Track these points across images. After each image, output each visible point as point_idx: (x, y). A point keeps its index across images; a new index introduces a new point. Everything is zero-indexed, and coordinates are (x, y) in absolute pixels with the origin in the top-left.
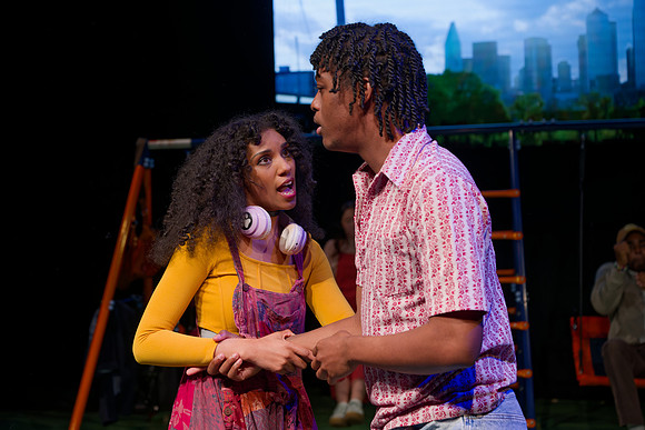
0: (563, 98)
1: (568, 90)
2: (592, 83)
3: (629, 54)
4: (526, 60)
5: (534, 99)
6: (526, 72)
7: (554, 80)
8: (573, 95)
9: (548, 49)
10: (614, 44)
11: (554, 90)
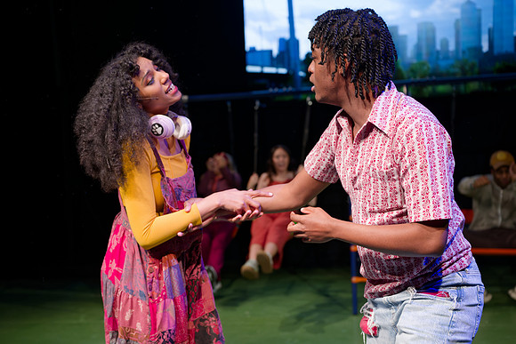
0: (443, 64)
1: (446, 58)
2: (464, 52)
3: (490, 32)
4: (419, 39)
5: (423, 64)
6: (418, 47)
7: (438, 52)
8: (450, 62)
9: (433, 31)
10: (479, 26)
11: (438, 58)
